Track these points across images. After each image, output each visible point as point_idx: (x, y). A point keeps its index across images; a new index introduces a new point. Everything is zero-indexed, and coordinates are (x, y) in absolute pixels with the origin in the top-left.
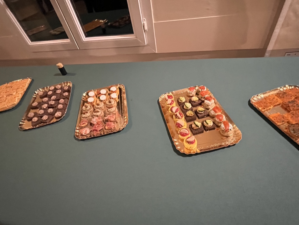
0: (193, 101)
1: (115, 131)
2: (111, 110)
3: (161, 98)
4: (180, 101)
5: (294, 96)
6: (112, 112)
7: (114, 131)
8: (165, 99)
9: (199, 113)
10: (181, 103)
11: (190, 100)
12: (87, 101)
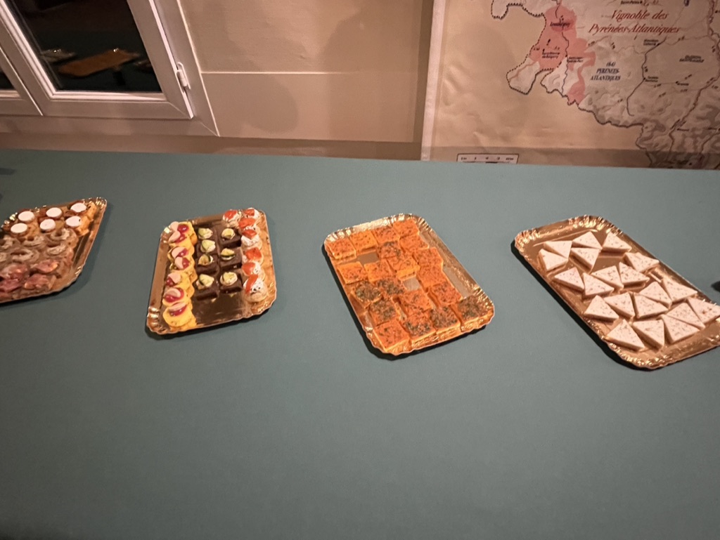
0: (222, 238)
1: (45, 293)
2: (53, 250)
5: (400, 233)
6: (55, 255)
7: (42, 292)
12: (10, 231)
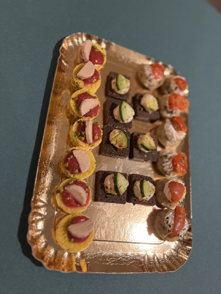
0: (142, 106)
3: (73, 42)
4: (113, 87)
8: (81, 53)
9: (138, 149)
10: (113, 91)
11: (138, 98)
